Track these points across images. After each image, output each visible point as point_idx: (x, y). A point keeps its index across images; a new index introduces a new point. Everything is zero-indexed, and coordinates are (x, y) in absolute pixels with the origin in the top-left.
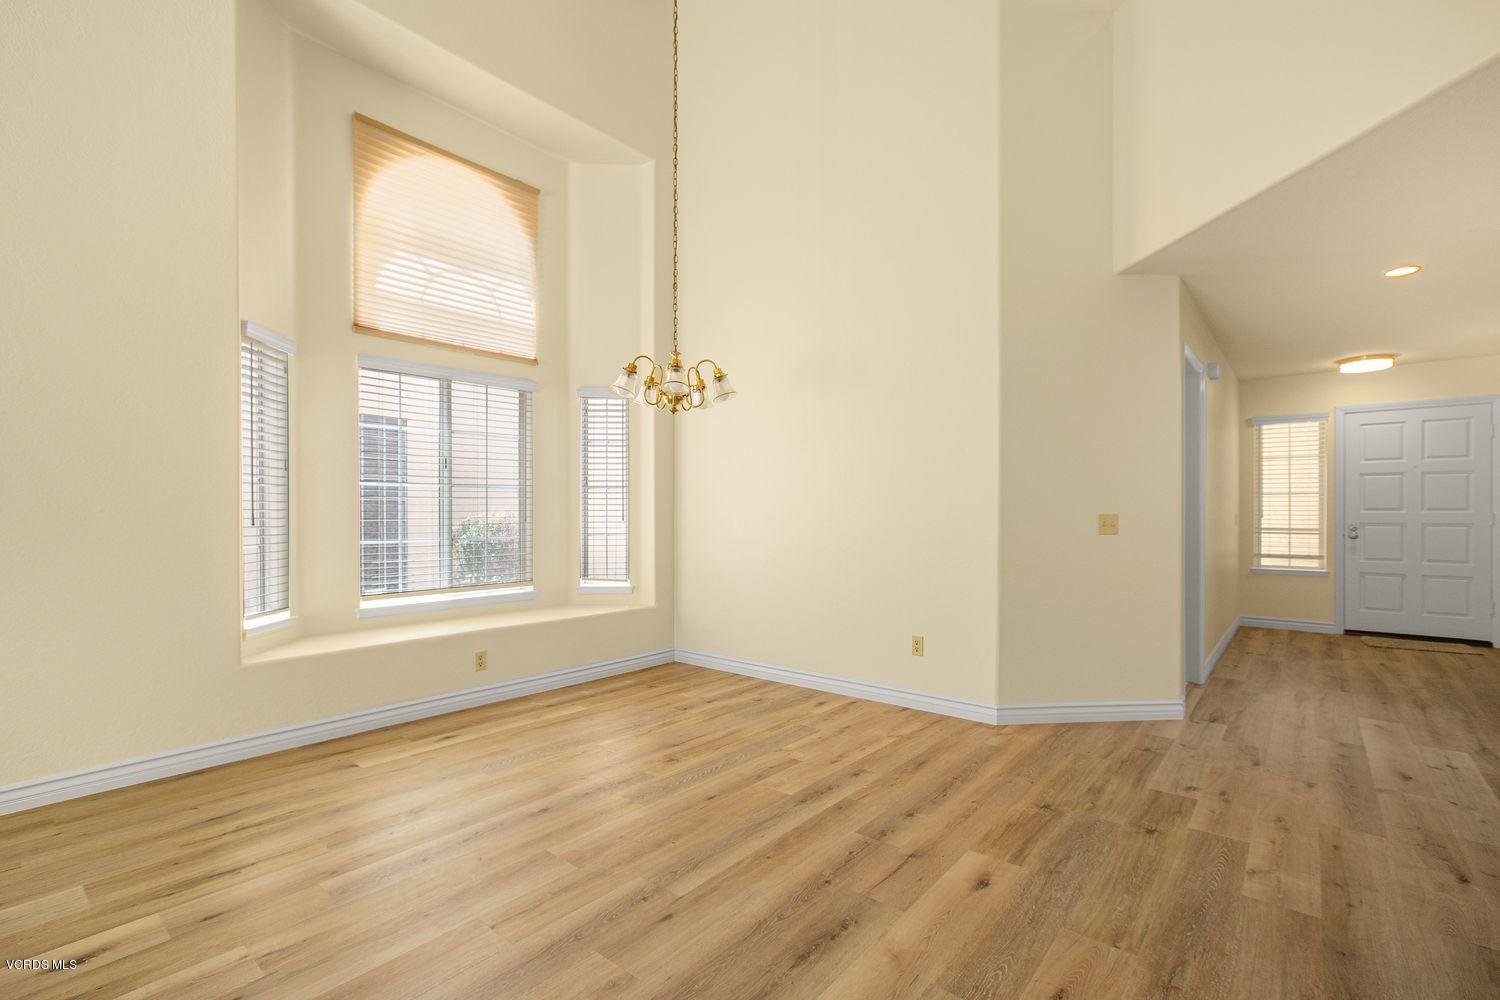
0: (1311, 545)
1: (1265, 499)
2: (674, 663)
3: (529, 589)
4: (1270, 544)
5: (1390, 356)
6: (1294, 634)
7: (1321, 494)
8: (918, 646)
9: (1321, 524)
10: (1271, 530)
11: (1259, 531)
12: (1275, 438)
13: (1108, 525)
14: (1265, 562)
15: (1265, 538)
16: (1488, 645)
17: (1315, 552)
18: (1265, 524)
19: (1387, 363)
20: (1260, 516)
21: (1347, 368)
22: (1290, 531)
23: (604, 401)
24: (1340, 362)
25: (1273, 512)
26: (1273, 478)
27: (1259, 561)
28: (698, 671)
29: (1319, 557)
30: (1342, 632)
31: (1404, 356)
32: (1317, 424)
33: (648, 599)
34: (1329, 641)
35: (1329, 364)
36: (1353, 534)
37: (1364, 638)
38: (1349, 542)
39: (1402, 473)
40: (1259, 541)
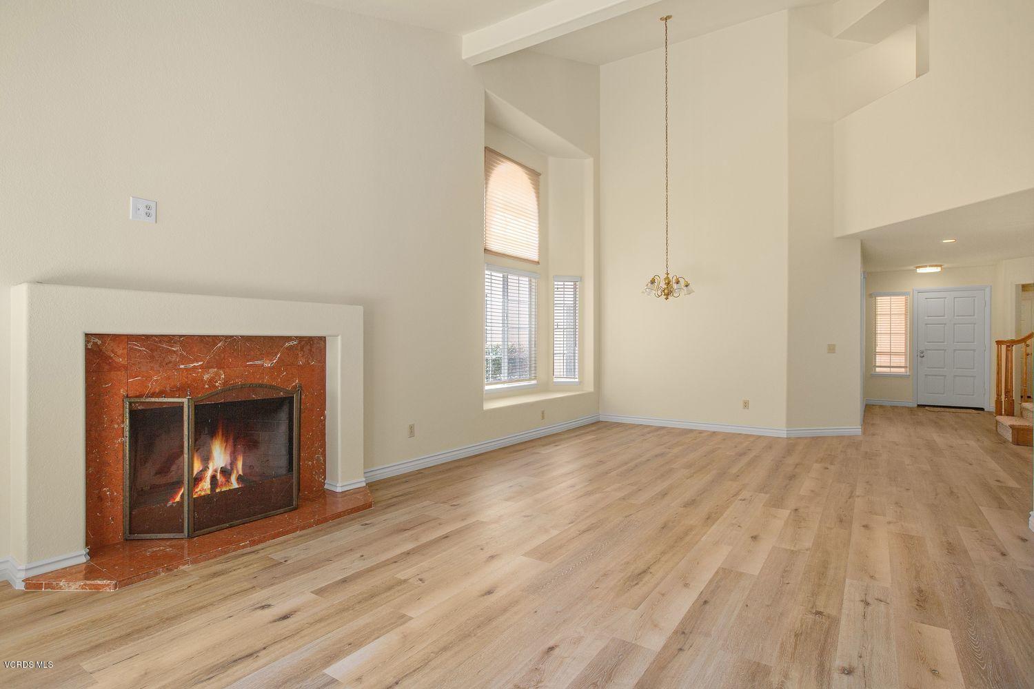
0: (900, 360)
1: (878, 336)
2: (599, 422)
3: (533, 382)
4: (880, 360)
5: (940, 266)
6: (894, 407)
7: (906, 334)
8: (746, 405)
9: (906, 350)
10: (882, 353)
11: (875, 353)
12: (883, 303)
13: (832, 349)
14: (878, 370)
15: (878, 358)
16: (982, 409)
17: (903, 365)
18: (878, 349)
19: (938, 269)
20: (876, 345)
21: (920, 271)
22: (890, 353)
23: (562, 283)
24: (917, 267)
25: (882, 343)
26: (882, 325)
27: (875, 370)
28: (618, 425)
29: (905, 367)
30: (916, 406)
31: (946, 266)
32: (904, 297)
33: (589, 387)
34: (911, 409)
35: (912, 268)
36: (922, 355)
37: (926, 408)
38: (919, 358)
39: (945, 324)
40: (875, 359)
